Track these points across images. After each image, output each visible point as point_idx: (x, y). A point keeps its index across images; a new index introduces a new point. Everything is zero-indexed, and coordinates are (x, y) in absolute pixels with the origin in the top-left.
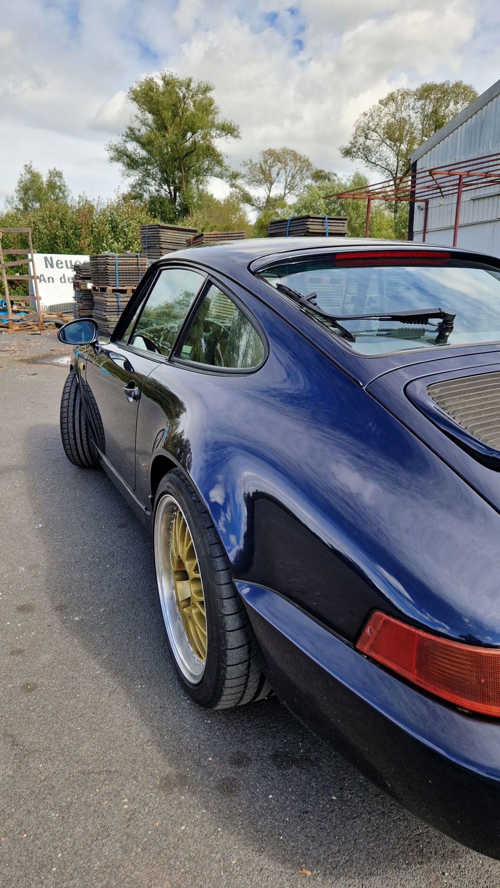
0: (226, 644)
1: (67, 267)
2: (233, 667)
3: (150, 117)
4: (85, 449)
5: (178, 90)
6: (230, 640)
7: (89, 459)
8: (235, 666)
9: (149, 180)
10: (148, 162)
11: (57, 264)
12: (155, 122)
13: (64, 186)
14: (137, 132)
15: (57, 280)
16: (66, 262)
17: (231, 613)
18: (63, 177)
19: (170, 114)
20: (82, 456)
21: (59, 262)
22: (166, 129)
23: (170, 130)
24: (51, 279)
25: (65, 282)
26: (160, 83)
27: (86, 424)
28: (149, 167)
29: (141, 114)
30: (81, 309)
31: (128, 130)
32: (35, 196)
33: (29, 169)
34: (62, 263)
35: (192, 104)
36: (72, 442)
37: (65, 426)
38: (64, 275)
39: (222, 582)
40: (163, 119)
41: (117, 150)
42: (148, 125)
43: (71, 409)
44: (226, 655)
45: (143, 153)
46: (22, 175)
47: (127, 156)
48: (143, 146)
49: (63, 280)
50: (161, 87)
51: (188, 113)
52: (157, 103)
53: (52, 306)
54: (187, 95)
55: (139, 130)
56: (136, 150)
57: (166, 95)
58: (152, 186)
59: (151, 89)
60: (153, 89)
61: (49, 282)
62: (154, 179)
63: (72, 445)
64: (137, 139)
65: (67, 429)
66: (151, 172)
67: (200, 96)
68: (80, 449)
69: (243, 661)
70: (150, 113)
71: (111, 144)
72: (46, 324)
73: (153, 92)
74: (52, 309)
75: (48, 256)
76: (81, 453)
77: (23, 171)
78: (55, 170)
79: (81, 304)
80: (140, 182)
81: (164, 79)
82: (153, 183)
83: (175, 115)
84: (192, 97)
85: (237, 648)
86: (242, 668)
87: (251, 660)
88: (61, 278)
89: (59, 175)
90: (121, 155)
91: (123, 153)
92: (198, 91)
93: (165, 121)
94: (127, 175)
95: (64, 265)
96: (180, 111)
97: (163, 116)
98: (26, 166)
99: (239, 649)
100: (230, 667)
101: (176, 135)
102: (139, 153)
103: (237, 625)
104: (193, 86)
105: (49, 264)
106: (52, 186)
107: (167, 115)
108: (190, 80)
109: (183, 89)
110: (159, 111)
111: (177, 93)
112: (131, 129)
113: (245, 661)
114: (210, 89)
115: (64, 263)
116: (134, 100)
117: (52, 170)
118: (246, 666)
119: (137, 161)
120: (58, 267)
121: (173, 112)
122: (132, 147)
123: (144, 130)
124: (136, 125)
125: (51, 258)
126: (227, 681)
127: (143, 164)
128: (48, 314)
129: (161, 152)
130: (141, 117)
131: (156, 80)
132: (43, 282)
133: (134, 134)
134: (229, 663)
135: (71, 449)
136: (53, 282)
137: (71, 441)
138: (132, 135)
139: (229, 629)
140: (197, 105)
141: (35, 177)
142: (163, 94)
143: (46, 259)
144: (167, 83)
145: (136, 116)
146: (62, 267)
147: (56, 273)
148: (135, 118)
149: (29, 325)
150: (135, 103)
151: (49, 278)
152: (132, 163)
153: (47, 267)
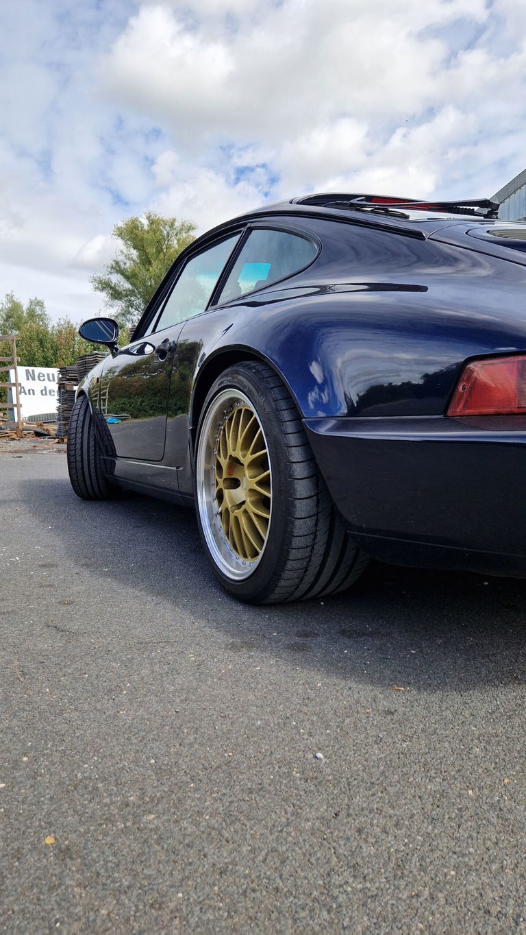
0: (294, 494)
1: (49, 380)
2: (301, 521)
3: (134, 253)
4: (92, 472)
5: (162, 228)
6: (298, 489)
7: (96, 489)
8: (303, 520)
9: (132, 310)
10: (132, 293)
11: (39, 377)
12: (140, 257)
13: (45, 315)
14: (123, 266)
15: (38, 392)
16: (48, 375)
17: (299, 461)
18: (44, 306)
19: (154, 250)
20: (88, 482)
21: (41, 375)
22: (150, 263)
23: (155, 264)
24: (31, 391)
25: (46, 394)
26: (145, 222)
27: (95, 446)
28: (132, 299)
29: (126, 249)
30: (66, 410)
31: (113, 263)
32: (15, 325)
33: (10, 298)
34: (44, 376)
35: (176, 242)
36: (79, 465)
37: (72, 447)
38: (45, 387)
39: (290, 431)
40: (147, 255)
41: (101, 281)
42: (132, 260)
43: (80, 430)
44: (294, 506)
45: (128, 286)
46: (3, 304)
47: (111, 288)
48: (127, 278)
49: (44, 392)
50: (146, 225)
51: (173, 249)
52: (142, 240)
53: (32, 416)
54: (171, 233)
55: (125, 264)
56: (120, 282)
57: (151, 233)
58: (134, 315)
59: (136, 227)
60: (138, 227)
61: (30, 394)
62: (137, 309)
63: (78, 468)
64: (122, 272)
65: (74, 451)
66: (134, 302)
67: (184, 234)
68: (87, 473)
69: (311, 515)
70: (134, 248)
71: (95, 276)
72: (26, 432)
73: (138, 230)
74: (32, 419)
75: (30, 369)
76: (87, 478)
77: (4, 300)
78: (36, 299)
79: (65, 405)
80: (123, 312)
81: (148, 218)
82: (136, 312)
83: (159, 251)
84: (176, 235)
85: (305, 498)
86: (310, 522)
87: (320, 515)
88: (42, 391)
89: (40, 304)
90: (105, 285)
91: (106, 285)
92: (181, 230)
93: (149, 256)
94: (110, 305)
95: (46, 378)
96: (164, 247)
97: (147, 251)
98: (8, 295)
99: (308, 500)
100: (299, 520)
101: (160, 269)
102: (122, 285)
103: (305, 474)
104: (177, 224)
105: (31, 376)
106: (32, 314)
107: (152, 250)
108: (174, 220)
109: (167, 227)
110: (143, 247)
111: (161, 231)
112: (117, 263)
113: (314, 515)
114: (193, 229)
115: (46, 375)
116: (119, 236)
117: (33, 299)
118: (314, 522)
119: (121, 293)
120: (39, 379)
121: (157, 247)
122: (116, 279)
123: (128, 265)
124: (121, 258)
125: (33, 371)
126: (294, 539)
127: (127, 296)
128: (27, 424)
129: (145, 285)
130: (126, 252)
131: (141, 219)
132: (23, 394)
133: (119, 267)
134: (297, 516)
135: (77, 474)
136: (34, 394)
137: (77, 464)
138: (117, 268)
139: (298, 477)
140: (181, 242)
141: (15, 307)
142: (148, 232)
143: (27, 371)
144: (152, 222)
145: (121, 252)
146: (44, 380)
147: (37, 386)
148: (120, 253)
149: (7, 433)
150: (120, 238)
151: (29, 390)
152: (116, 294)
153: (28, 379)
